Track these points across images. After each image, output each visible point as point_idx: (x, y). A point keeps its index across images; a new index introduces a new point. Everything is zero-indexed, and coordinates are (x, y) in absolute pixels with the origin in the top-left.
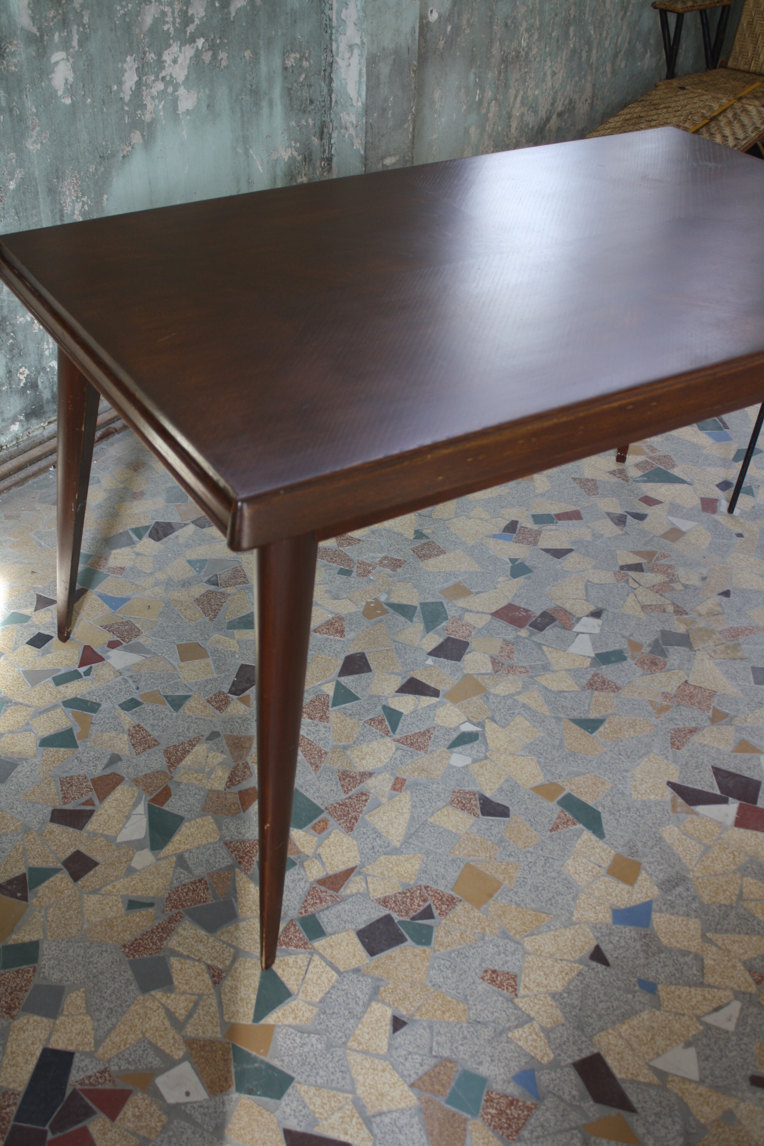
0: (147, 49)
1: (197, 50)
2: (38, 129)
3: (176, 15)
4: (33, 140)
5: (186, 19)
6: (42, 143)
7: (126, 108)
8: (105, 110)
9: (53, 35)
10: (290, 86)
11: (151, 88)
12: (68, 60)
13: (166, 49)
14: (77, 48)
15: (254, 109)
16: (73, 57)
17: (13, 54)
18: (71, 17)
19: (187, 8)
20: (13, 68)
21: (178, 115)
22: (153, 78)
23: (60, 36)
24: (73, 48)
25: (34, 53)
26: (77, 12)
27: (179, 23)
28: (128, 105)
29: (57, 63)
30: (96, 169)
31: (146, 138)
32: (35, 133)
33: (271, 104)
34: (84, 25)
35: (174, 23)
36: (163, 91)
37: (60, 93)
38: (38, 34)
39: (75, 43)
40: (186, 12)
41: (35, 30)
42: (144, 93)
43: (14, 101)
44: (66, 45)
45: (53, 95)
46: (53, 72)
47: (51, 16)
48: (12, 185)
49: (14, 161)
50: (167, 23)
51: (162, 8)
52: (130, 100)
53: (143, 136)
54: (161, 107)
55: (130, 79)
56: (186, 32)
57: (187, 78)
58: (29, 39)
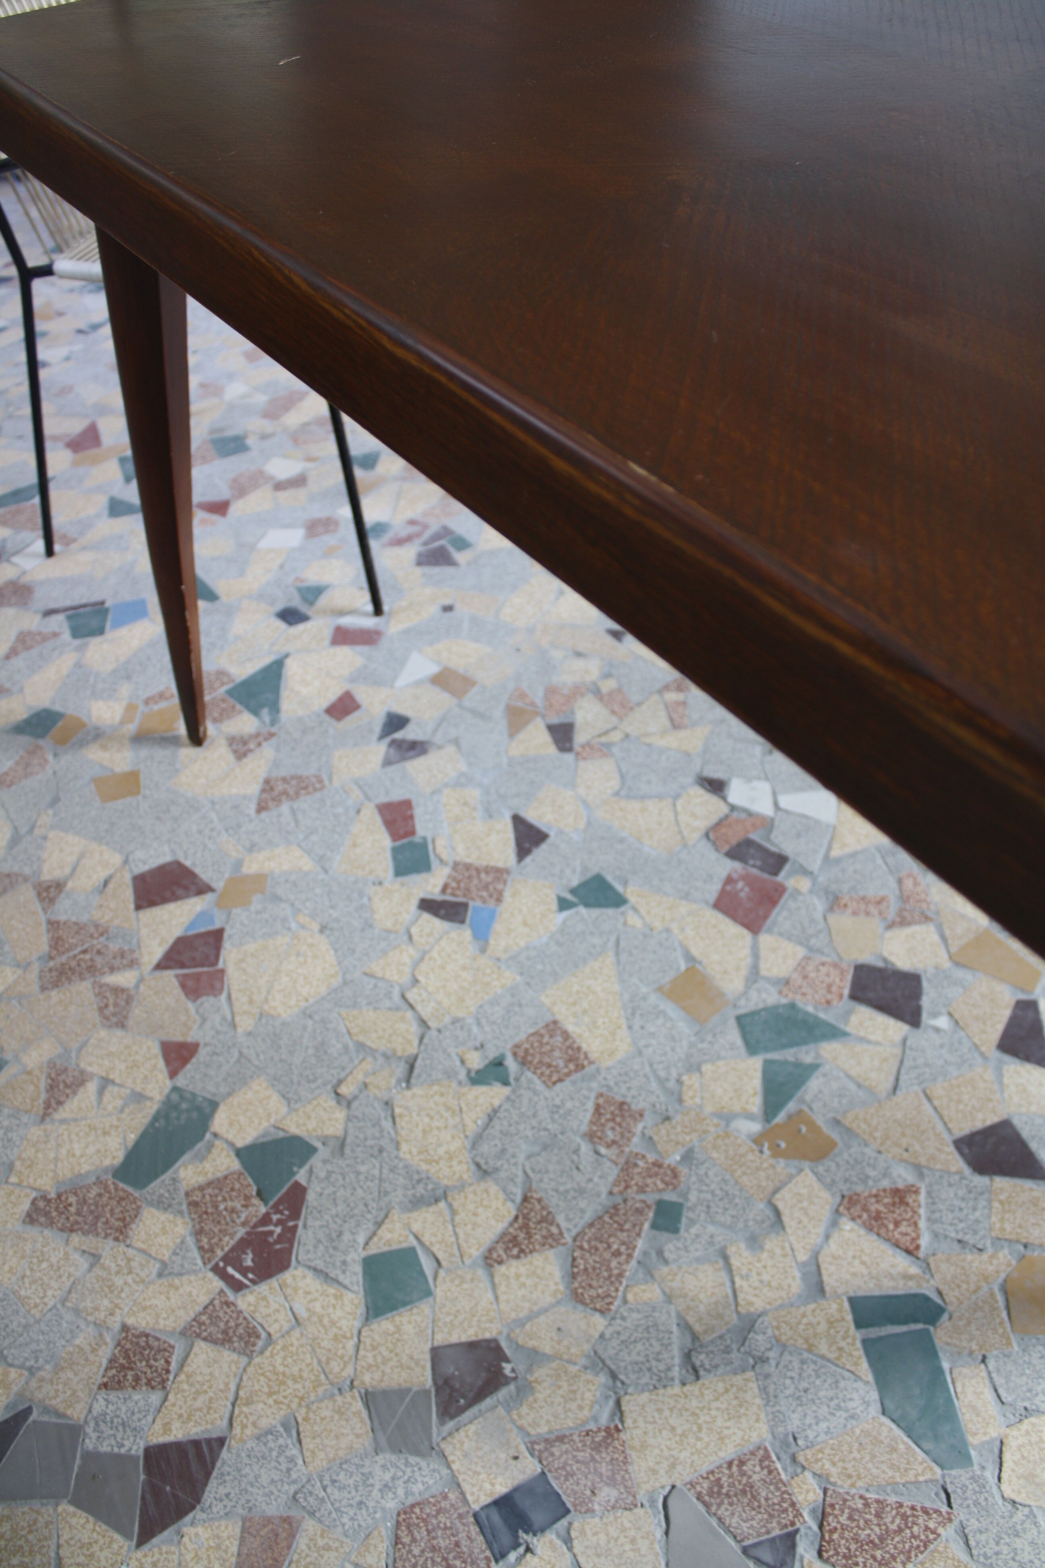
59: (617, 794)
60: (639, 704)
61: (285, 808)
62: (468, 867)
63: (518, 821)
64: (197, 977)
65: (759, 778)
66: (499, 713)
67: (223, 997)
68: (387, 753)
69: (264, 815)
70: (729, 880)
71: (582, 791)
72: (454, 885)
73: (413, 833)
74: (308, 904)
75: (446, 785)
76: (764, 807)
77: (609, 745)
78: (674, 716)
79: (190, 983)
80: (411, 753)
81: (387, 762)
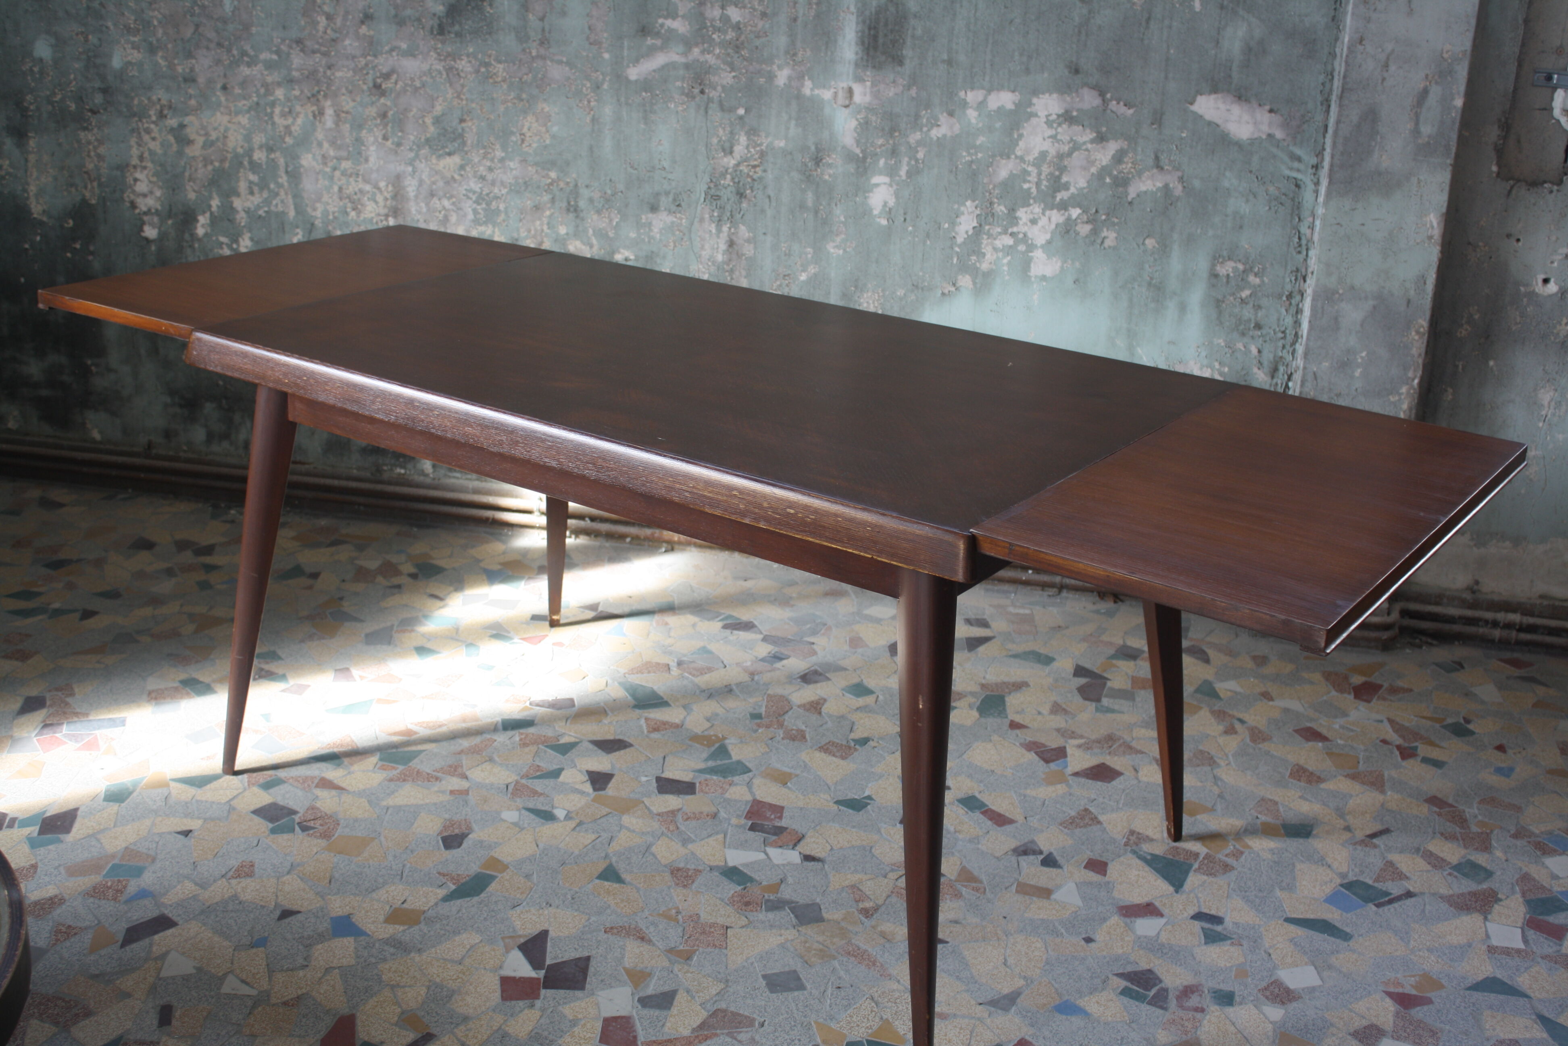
0: (996, 200)
1: (1069, 219)
2: (843, 236)
3: (1043, 177)
4: (834, 244)
5: (1057, 185)
6: (845, 250)
7: (957, 249)
8: (928, 242)
9: (879, 160)
10: (1220, 297)
11: (995, 239)
12: (891, 185)
13: (1023, 207)
14: (904, 177)
15: (1153, 305)
16: (898, 185)
17: (830, 166)
18: (903, 149)
19: (1061, 174)
20: (827, 177)
21: (1030, 277)
22: (999, 230)
23: (886, 163)
24: (900, 176)
25: (852, 170)
26: (910, 147)
27: (1046, 186)
28: (959, 246)
29: (877, 185)
30: (905, 294)
31: (978, 286)
32: (838, 239)
33: (1183, 308)
34: (917, 160)
35: (1038, 184)
36: (1011, 247)
37: (876, 212)
38: (861, 155)
39: (903, 173)
40: (1059, 178)
41: (858, 151)
42: (985, 242)
43: (821, 204)
44: (892, 172)
45: (867, 212)
46: (871, 191)
47: (879, 143)
48: (803, 277)
49: (810, 256)
50: (1029, 182)
51: (1025, 166)
52: (964, 243)
53: (974, 283)
54: (1005, 261)
55: (966, 224)
56: (1054, 197)
57: (1049, 242)
58: (850, 157)
59: (871, 848)
60: (888, 896)
61: (1072, 813)
65: (783, 865)
66: (984, 878)
67: (1016, 744)
68: (1038, 847)
69: (1081, 808)
70: (780, 818)
73: (982, 813)
74: (1011, 779)
75: (983, 836)
76: (773, 852)
78: (859, 893)
79: (1039, 745)
80: (1021, 849)
81: (1033, 842)
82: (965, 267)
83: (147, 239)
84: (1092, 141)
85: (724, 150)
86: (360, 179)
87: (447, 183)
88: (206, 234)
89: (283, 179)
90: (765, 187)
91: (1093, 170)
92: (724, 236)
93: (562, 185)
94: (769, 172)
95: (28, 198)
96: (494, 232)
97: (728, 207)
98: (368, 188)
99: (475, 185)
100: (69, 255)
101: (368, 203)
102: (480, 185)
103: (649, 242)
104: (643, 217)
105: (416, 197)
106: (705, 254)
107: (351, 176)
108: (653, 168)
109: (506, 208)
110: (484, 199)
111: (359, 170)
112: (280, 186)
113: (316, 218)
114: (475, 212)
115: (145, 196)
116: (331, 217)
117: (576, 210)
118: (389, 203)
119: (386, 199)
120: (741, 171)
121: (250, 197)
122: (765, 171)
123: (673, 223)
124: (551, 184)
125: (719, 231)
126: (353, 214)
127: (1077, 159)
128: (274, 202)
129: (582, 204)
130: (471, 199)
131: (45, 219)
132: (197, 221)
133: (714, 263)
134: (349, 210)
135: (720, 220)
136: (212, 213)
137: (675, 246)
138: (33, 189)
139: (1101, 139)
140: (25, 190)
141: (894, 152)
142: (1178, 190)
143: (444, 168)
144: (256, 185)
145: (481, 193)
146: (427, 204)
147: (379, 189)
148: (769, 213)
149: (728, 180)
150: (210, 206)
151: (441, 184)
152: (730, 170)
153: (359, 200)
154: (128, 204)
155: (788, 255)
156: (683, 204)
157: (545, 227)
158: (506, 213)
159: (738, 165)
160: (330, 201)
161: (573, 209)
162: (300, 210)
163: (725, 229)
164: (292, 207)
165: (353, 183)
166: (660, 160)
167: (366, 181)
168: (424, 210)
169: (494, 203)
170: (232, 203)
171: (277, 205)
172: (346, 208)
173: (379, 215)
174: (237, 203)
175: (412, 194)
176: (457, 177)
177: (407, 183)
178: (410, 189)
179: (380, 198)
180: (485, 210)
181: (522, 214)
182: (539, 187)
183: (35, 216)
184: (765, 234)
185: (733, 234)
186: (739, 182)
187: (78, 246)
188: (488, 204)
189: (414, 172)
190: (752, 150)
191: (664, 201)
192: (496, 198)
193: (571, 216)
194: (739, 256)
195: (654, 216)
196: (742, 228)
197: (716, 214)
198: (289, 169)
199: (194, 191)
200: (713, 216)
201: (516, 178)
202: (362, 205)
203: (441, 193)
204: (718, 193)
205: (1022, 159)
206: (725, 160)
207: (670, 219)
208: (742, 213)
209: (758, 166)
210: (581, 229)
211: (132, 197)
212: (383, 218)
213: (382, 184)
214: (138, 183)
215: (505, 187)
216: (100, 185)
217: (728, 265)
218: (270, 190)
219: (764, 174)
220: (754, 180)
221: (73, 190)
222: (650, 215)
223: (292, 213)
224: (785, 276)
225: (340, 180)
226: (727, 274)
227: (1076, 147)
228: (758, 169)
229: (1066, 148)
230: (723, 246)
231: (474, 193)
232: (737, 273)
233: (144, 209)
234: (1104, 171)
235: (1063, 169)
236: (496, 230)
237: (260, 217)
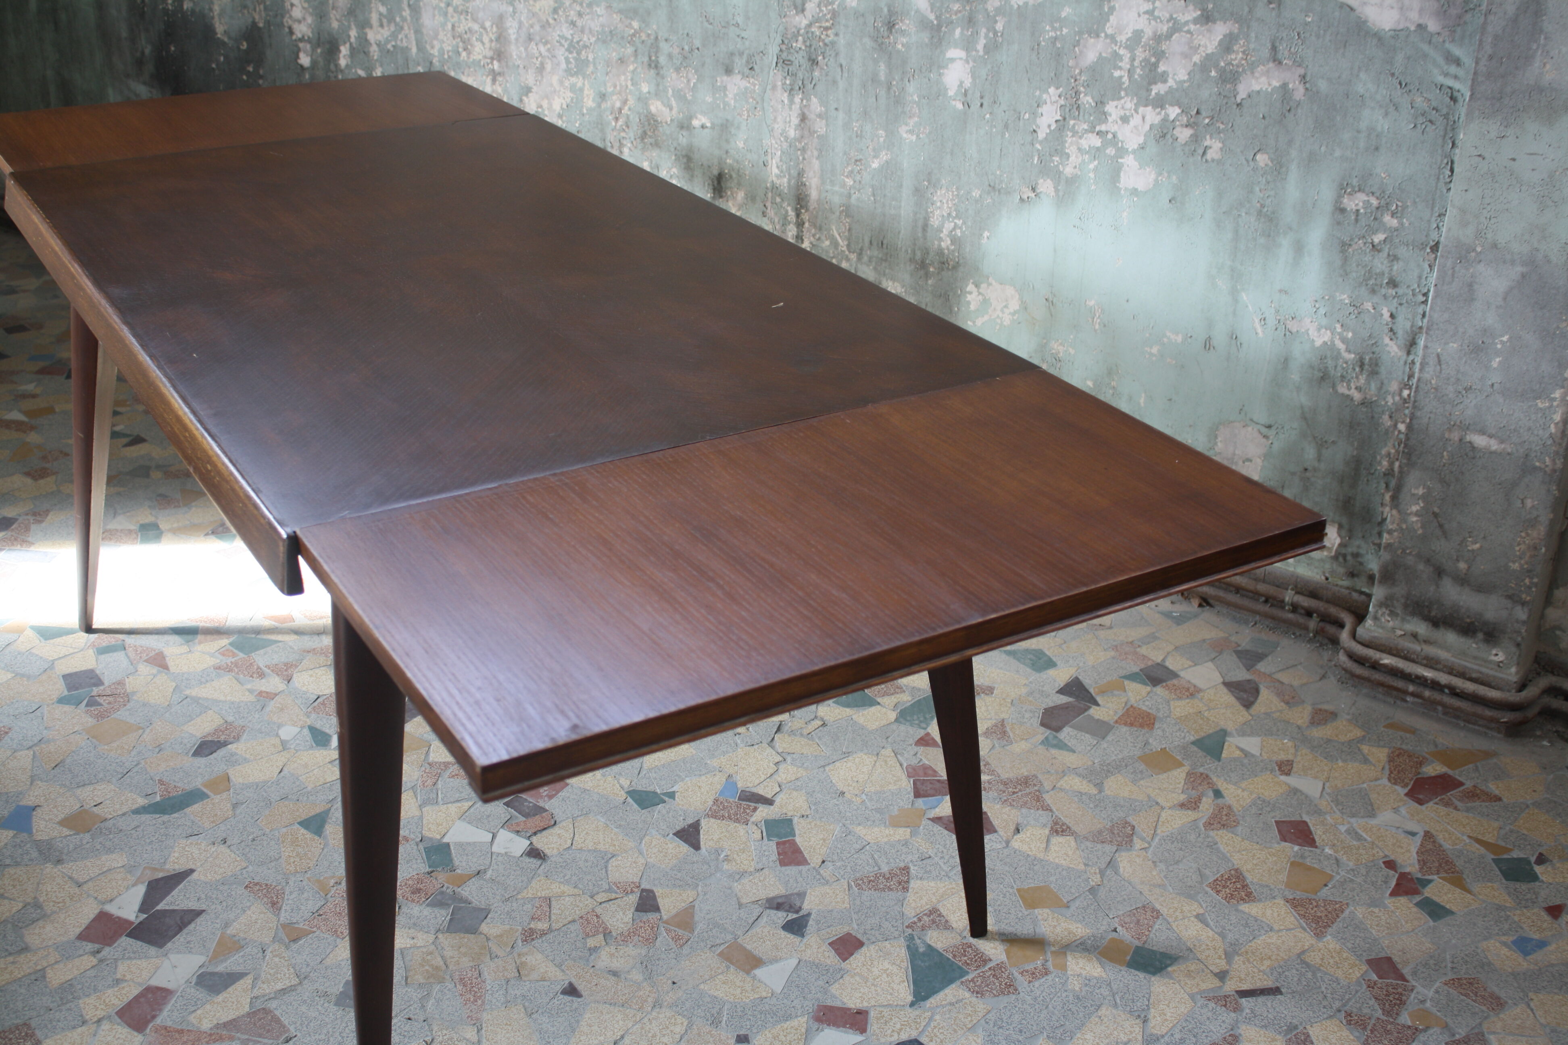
0: (1082, 89)
1: (1165, 120)
2: (916, 119)
3: (1136, 63)
4: (907, 128)
5: (1153, 75)
6: (918, 136)
7: (1038, 146)
8: (1007, 135)
9: (954, 30)
10: (1346, 239)
11: (1081, 138)
12: (967, 62)
13: (1113, 100)
14: (981, 53)
15: (1262, 240)
16: (974, 61)
17: (903, 32)
18: (980, 17)
19: (1158, 61)
20: (900, 47)
21: (1119, 189)
22: (1085, 127)
23: (962, 33)
24: (977, 51)
25: (927, 40)
26: (988, 15)
27: (1140, 75)
28: (1041, 143)
29: (952, 60)
30: (980, 196)
31: (1061, 194)
32: (911, 122)
33: (1299, 248)
34: (995, 33)
35: (1130, 72)
36: (1098, 149)
37: (951, 93)
38: (935, 22)
39: (980, 47)
40: (1155, 66)
41: (932, 17)
42: (1069, 140)
43: (894, 79)
44: (968, 45)
45: (941, 92)
46: (946, 67)
47: (955, 9)
48: (875, 165)
49: (882, 140)
50: (1120, 68)
51: (1116, 48)
52: (1046, 139)
53: (1057, 190)
54: (1092, 166)
55: (1049, 116)
56: (1149, 91)
57: (1142, 147)
58: (924, 24)
59: (614, 856)
60: (573, 921)
61: (885, 869)
62: (737, 821)
63: (696, 847)
64: (926, 774)
65: (499, 854)
66: (700, 927)
67: (905, 765)
68: (802, 903)
69: (902, 865)
70: (552, 796)
71: (642, 861)
72: (748, 811)
73: (778, 844)
74: (855, 808)
75: (751, 874)
76: (504, 835)
77: (610, 890)
78: (547, 909)
79: (930, 772)
80: (780, 900)
81: (802, 895)
82: (1045, 170)
83: (302, 66)
84: (1196, 21)
85: (796, 7)
86: (469, 17)
87: (543, 27)
88: (347, 66)
89: (407, 13)
90: (837, 54)
91: (1196, 59)
92: (796, 107)
93: (644, 36)
94: (841, 36)
95: (213, 18)
96: (584, 84)
97: (800, 75)
98: (476, 27)
99: (567, 32)
100: (245, 77)
101: (476, 44)
102: (571, 32)
103: (724, 108)
104: (718, 79)
105: (517, 40)
106: (778, 127)
107: (461, 13)
108: (728, 23)
109: (594, 59)
110: (574, 48)
111: (468, 8)
112: (404, 19)
113: (434, 56)
114: (567, 59)
115: (299, 22)
116: (446, 56)
117: (656, 67)
118: (493, 44)
119: (491, 41)
120: (812, 33)
121: (380, 29)
122: (837, 35)
123: (746, 88)
124: (634, 35)
125: (792, 102)
126: (464, 54)
127: (1177, 44)
128: (400, 37)
129: (662, 60)
130: (563, 46)
131: (226, 40)
132: (340, 51)
133: (786, 138)
134: (460, 50)
135: (792, 90)
136: (351, 44)
137: (749, 116)
138: (216, 8)
139: (1207, 18)
140: (211, 10)
141: (971, 21)
142: (1299, 93)
143: (540, 10)
144: (385, 17)
145: (572, 41)
146: (526, 49)
147: (485, 29)
148: (841, 85)
149: (799, 44)
150: (349, 37)
151: (537, 28)
152: (802, 31)
153: (469, 40)
154: (287, 30)
155: (860, 136)
156: (756, 67)
157: (629, 83)
158: (594, 64)
159: (810, 25)
160: (445, 39)
161: (654, 65)
162: (421, 48)
163: (797, 99)
164: (414, 43)
165: (464, 21)
166: (734, 15)
167: (475, 20)
168: (524, 55)
169: (583, 53)
170: (366, 34)
171: (402, 40)
172: (458, 47)
173: (485, 57)
174: (371, 36)
175: (513, 37)
176: (551, 21)
177: (508, 24)
178: (511, 31)
179: (486, 39)
180: (576, 59)
181: (608, 67)
182: (623, 38)
183: (219, 36)
184: (836, 109)
185: (805, 106)
186: (810, 46)
187: (251, 69)
188: (579, 53)
189: (514, 12)
190: (824, 9)
191: (739, 63)
192: (585, 47)
193: (653, 72)
194: (812, 133)
195: (729, 79)
196: (814, 100)
197: (788, 82)
198: (411, 3)
199: (337, 20)
200: (785, 83)
201: (602, 26)
202: (472, 45)
203: (537, 38)
204: (790, 58)
205: (1112, 38)
206: (797, 18)
207: (744, 84)
208: (813, 83)
209: (830, 28)
210: (661, 88)
211: (290, 22)
212: (489, 61)
213: (488, 24)
214: (294, 8)
215: (593, 36)
216: (266, 9)
217: (800, 142)
218: (396, 24)
219: (836, 39)
220: (826, 45)
221: (246, 12)
222: (725, 78)
223: (414, 50)
224: (856, 161)
225: (452, 17)
226: (799, 152)
227: (1176, 27)
228: (829, 32)
229: (1164, 28)
230: (795, 121)
231: (566, 39)
232: (809, 153)
233: (300, 36)
234: (1208, 62)
235: (1160, 55)
236: (586, 82)
237: (388, 51)
